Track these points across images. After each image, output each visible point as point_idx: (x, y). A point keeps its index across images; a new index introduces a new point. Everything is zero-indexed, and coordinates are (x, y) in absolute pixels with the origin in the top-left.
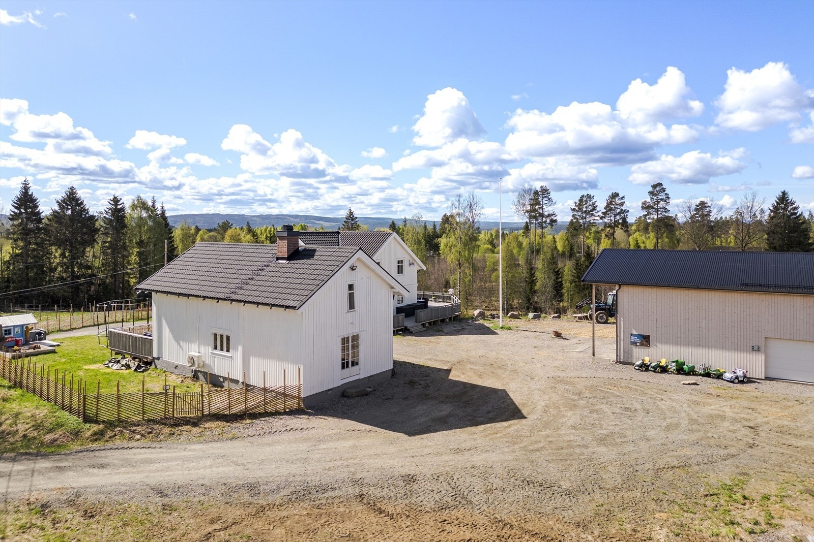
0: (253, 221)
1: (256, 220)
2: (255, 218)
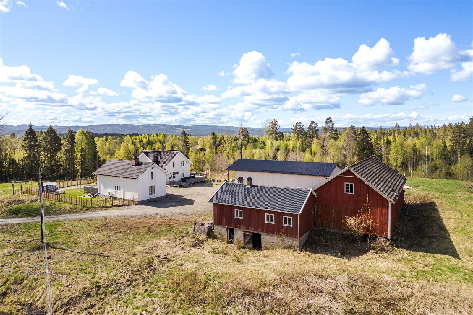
0: (139, 128)
1: (141, 128)
2: (141, 127)
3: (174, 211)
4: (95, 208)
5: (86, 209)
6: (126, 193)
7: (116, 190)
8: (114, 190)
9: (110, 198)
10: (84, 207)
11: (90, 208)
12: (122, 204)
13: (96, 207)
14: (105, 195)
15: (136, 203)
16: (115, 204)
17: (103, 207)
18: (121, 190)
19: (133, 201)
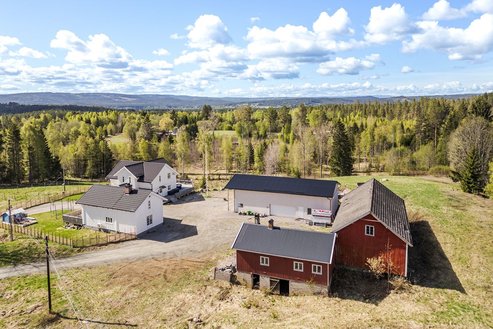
0: (77, 97)
1: (79, 97)
2: (78, 96)
3: (181, 247)
4: (88, 247)
5: (78, 250)
6: (120, 225)
7: (107, 221)
8: (105, 222)
9: (100, 230)
10: (74, 247)
11: (82, 248)
12: (119, 239)
13: (87, 245)
14: (92, 226)
15: (134, 237)
16: (111, 241)
17: (97, 245)
18: (114, 222)
19: (131, 235)
